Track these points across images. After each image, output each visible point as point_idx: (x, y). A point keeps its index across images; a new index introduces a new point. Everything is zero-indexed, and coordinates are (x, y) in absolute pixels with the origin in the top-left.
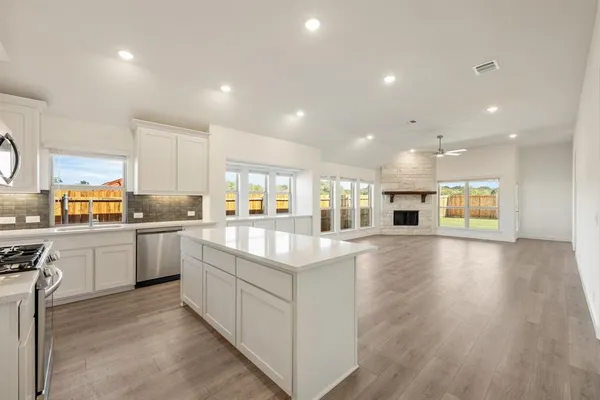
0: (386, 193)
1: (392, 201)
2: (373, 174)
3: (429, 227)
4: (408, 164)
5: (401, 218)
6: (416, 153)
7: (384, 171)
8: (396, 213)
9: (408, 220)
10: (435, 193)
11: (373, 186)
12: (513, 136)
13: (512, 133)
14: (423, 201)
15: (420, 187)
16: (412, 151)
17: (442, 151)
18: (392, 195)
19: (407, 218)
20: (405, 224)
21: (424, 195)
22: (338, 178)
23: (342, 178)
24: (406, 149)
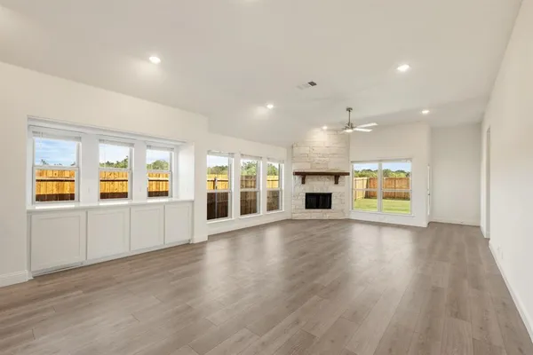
0: (297, 174)
1: (303, 182)
2: (282, 153)
3: (342, 211)
4: (321, 143)
5: (313, 200)
6: (328, 130)
7: (296, 149)
8: (308, 196)
9: (321, 202)
10: (348, 174)
11: (283, 166)
12: (425, 112)
13: (425, 109)
14: (336, 183)
15: (333, 167)
16: (325, 128)
17: (350, 126)
18: (304, 176)
19: (318, 201)
20: (317, 208)
21: (336, 177)
22: (238, 155)
23: (242, 155)
24: (319, 125)
